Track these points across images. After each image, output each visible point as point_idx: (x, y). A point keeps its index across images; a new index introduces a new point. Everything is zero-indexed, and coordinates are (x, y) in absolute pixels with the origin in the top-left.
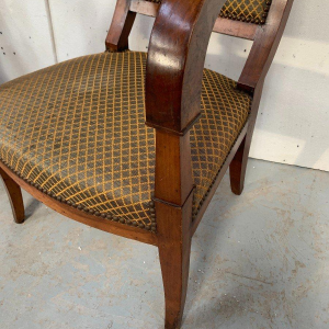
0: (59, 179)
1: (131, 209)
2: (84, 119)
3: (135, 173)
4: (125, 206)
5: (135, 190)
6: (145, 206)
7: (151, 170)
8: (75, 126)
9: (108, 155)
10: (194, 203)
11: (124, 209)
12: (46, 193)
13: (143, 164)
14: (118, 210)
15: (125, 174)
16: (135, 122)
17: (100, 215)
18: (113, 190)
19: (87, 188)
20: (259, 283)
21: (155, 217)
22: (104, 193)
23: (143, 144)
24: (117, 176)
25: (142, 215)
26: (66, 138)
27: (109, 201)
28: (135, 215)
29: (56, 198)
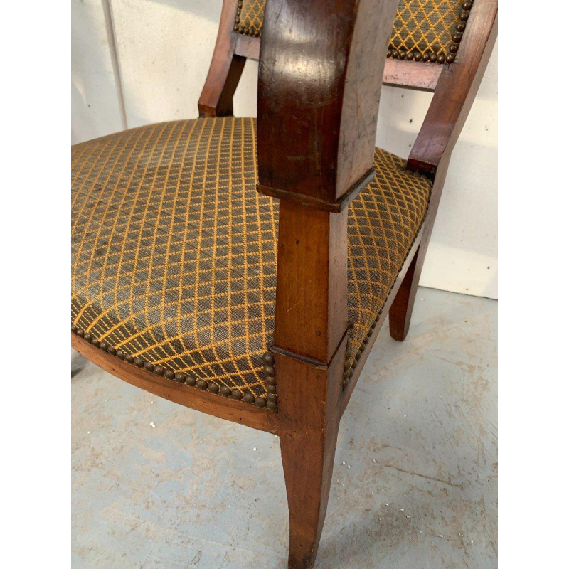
0: (100, 311)
1: (230, 368)
2: (150, 208)
3: (237, 300)
4: (219, 362)
5: (237, 331)
6: (256, 361)
7: (267, 296)
8: (134, 218)
9: (189, 268)
10: (347, 357)
11: (216, 368)
12: (82, 336)
13: (252, 284)
14: (205, 369)
15: (220, 302)
16: (240, 212)
17: (173, 376)
18: (195, 331)
19: (149, 328)
20: (441, 485)
21: (274, 384)
22: (180, 337)
23: (252, 248)
24: (204, 305)
25: (250, 378)
26: (116, 239)
27: (188, 352)
28: (237, 379)
29: (98, 345)
